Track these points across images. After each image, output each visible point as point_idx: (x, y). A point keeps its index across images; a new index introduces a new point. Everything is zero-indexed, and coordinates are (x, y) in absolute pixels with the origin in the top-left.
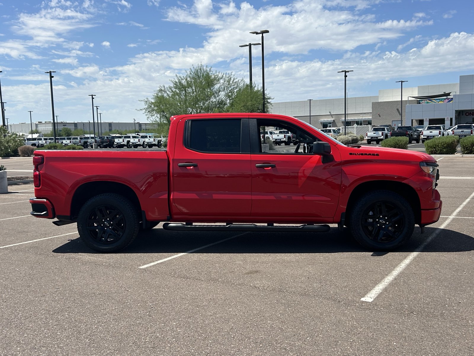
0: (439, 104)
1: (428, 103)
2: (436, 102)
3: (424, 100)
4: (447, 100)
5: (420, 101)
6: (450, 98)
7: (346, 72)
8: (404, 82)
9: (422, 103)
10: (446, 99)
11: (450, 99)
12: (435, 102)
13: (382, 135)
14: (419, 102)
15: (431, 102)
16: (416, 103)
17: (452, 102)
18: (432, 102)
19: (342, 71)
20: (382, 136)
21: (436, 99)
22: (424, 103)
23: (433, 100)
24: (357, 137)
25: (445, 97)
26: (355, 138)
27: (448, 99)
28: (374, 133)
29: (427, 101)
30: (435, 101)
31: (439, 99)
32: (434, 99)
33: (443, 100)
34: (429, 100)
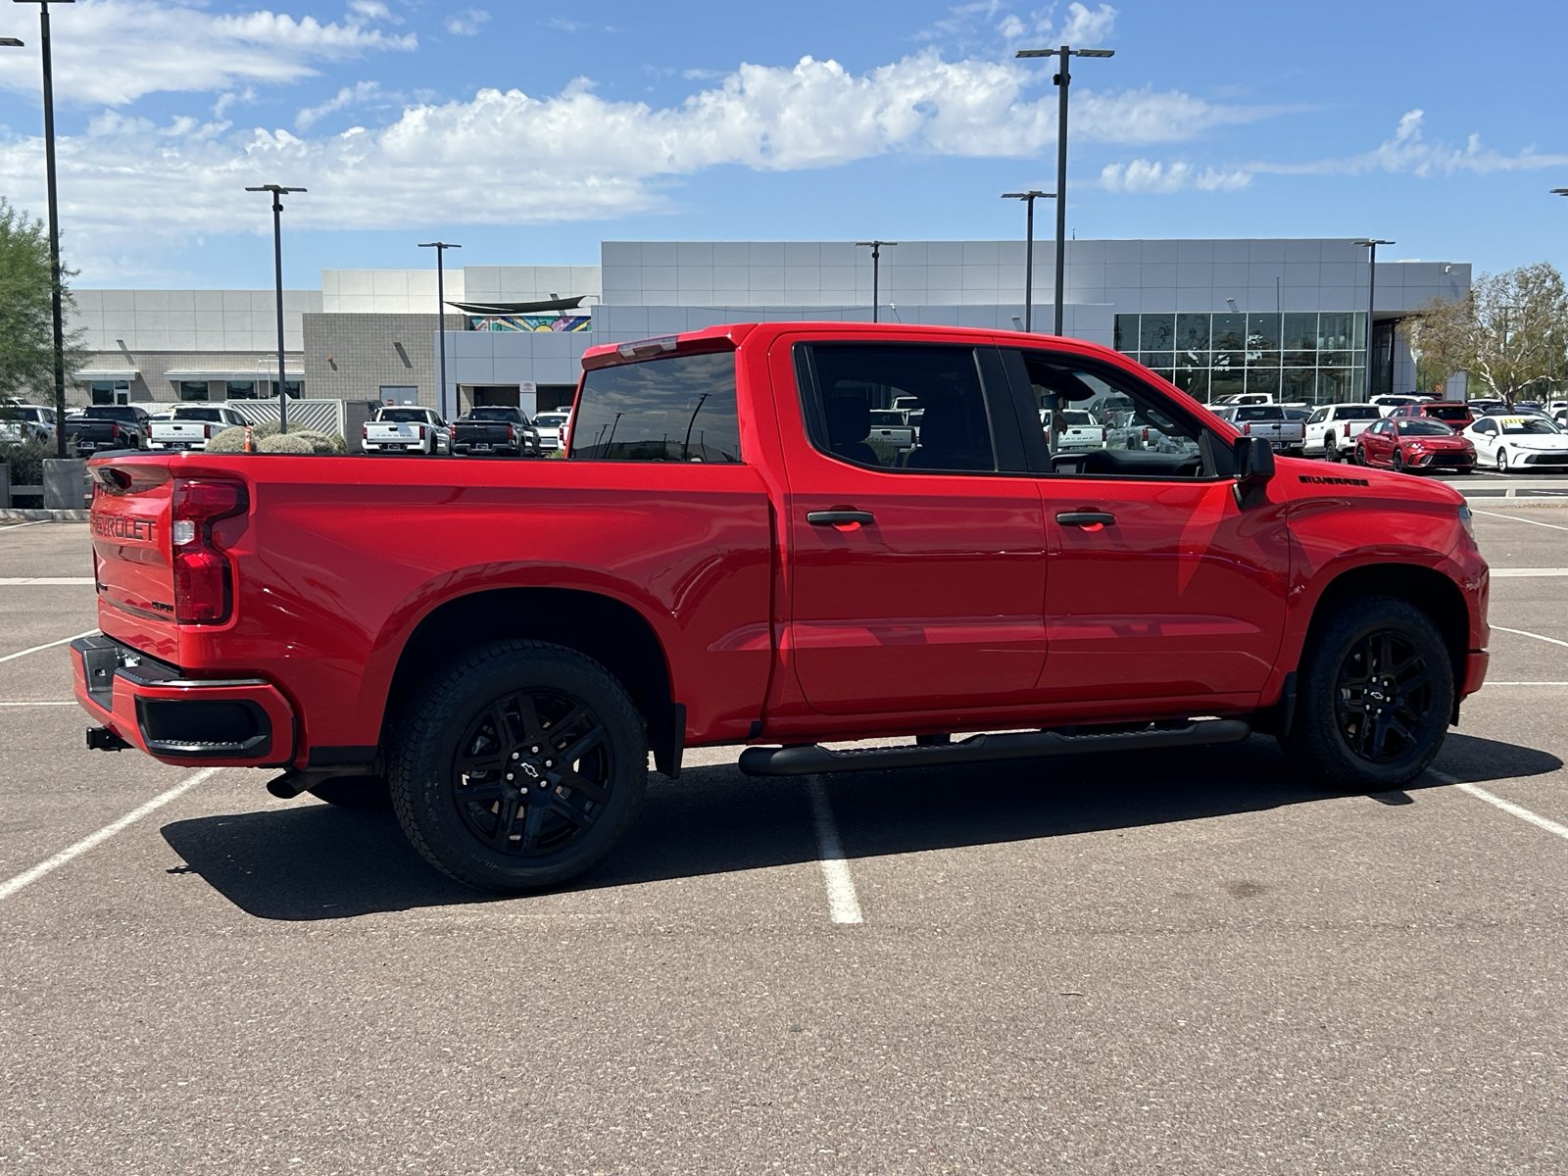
0: (538, 334)
1: (500, 327)
2: (526, 326)
3: (488, 318)
4: (561, 321)
5: (474, 321)
6: (571, 317)
7: (277, 191)
8: (446, 246)
9: (481, 327)
10: (560, 318)
11: (571, 321)
12: (525, 329)
13: (422, 436)
14: (471, 323)
15: (511, 326)
16: (463, 327)
17: (578, 329)
18: (515, 327)
19: (266, 188)
20: (422, 442)
21: (528, 317)
22: (486, 325)
23: (519, 321)
24: (328, 441)
25: (556, 313)
26: (323, 444)
27: (565, 318)
28: (391, 429)
29: (499, 321)
30: (524, 325)
31: (537, 318)
32: (521, 317)
33: (549, 322)
34: (503, 318)
